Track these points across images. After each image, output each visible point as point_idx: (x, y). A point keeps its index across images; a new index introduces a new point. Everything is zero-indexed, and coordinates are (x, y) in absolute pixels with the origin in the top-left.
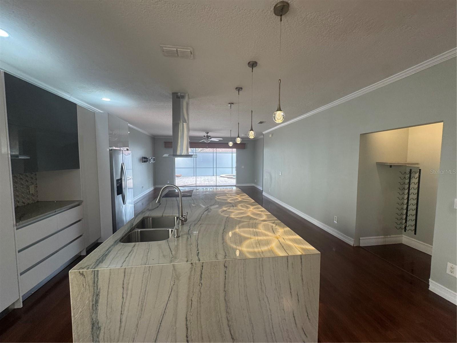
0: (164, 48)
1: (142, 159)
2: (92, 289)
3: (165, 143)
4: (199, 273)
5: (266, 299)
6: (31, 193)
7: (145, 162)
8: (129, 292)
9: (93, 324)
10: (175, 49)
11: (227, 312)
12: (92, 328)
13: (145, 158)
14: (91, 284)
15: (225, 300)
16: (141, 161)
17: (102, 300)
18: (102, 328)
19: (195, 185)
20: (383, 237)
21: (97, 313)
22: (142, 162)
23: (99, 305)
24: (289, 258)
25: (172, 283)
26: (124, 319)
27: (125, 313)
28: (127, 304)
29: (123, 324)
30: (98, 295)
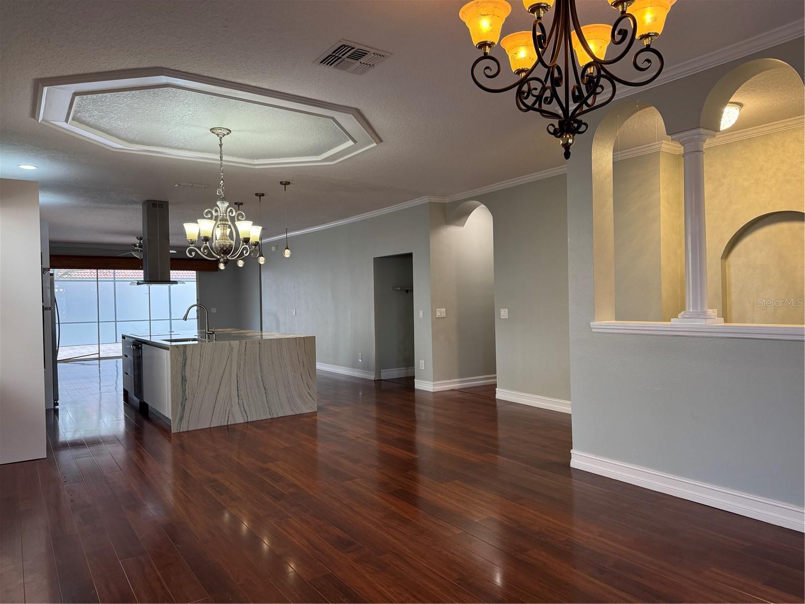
2: (182, 356)
4: (244, 348)
5: (284, 364)
8: (204, 358)
9: (183, 379)
11: (261, 372)
12: (182, 380)
14: (182, 353)
15: (260, 364)
17: (188, 363)
18: (188, 381)
19: (97, 356)
20: (404, 368)
21: (185, 371)
23: (186, 365)
24: (297, 339)
25: (229, 354)
26: (200, 375)
27: (201, 371)
28: (202, 366)
29: (200, 379)
30: (186, 360)
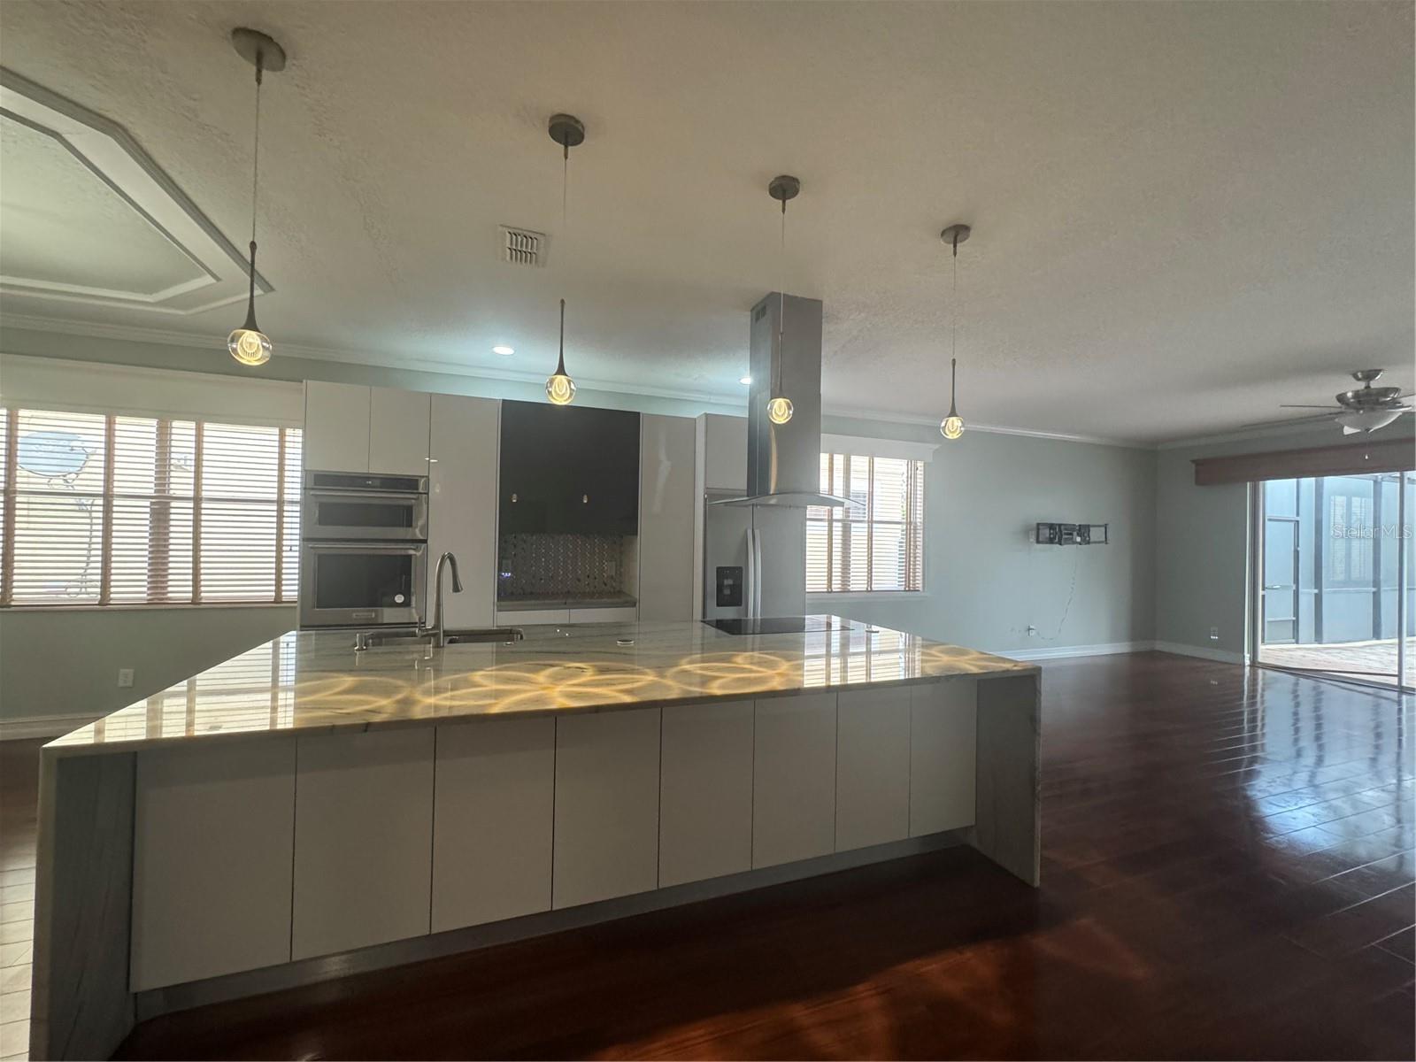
1: (1038, 529)
3: (1202, 464)
7: (1051, 540)
13: (1051, 526)
22: (1036, 542)
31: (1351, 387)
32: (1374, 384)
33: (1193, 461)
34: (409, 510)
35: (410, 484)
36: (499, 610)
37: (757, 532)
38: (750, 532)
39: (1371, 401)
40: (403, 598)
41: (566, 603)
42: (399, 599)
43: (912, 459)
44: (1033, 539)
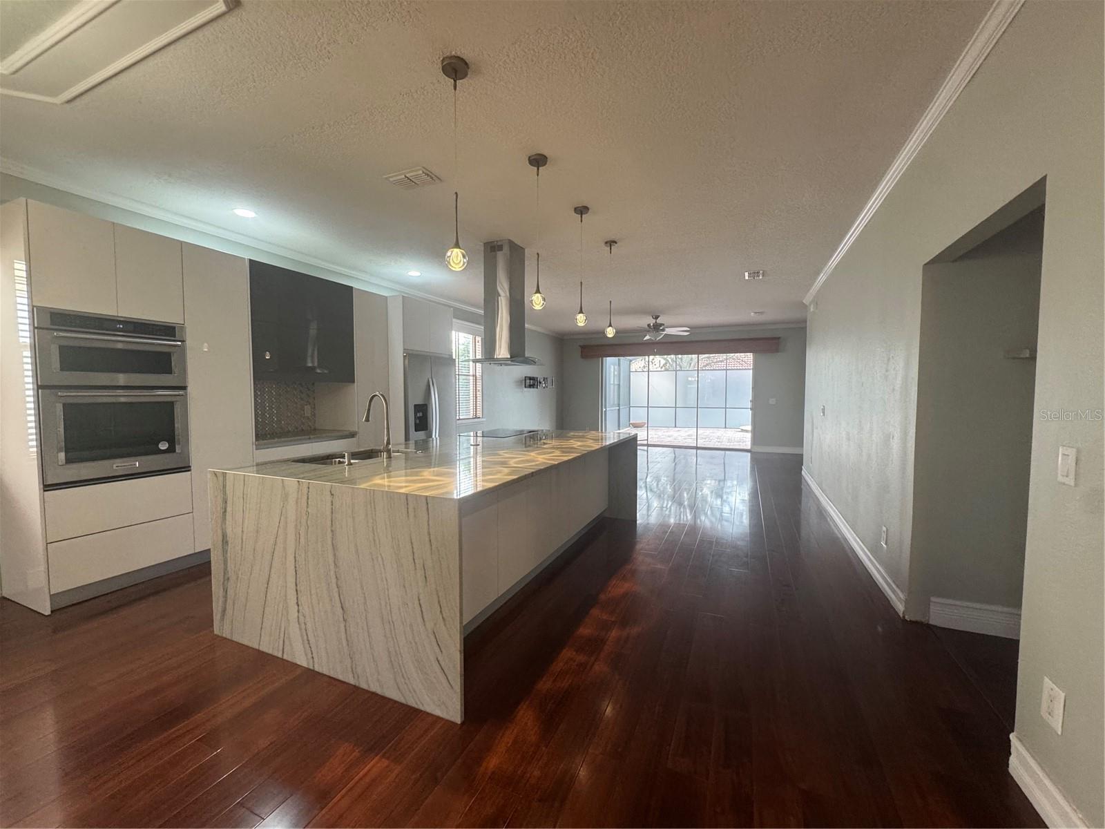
0: (391, 179)
1: (525, 380)
2: (222, 494)
3: (583, 348)
4: (306, 497)
6: (306, 415)
7: (530, 386)
9: (223, 537)
10: (403, 176)
12: (223, 541)
13: (530, 379)
14: (222, 487)
15: (333, 544)
16: (522, 385)
17: (229, 509)
19: (645, 442)
21: (225, 524)
22: (525, 387)
23: (227, 513)
25: (282, 505)
27: (245, 530)
28: (246, 521)
29: (244, 545)
30: (226, 502)
31: (652, 322)
32: (659, 321)
33: (580, 346)
34: (167, 356)
35: (169, 331)
36: (257, 449)
37: (434, 381)
38: (430, 380)
39: (657, 328)
40: (167, 445)
41: (310, 439)
42: (163, 446)
43: (475, 334)
44: (524, 386)
